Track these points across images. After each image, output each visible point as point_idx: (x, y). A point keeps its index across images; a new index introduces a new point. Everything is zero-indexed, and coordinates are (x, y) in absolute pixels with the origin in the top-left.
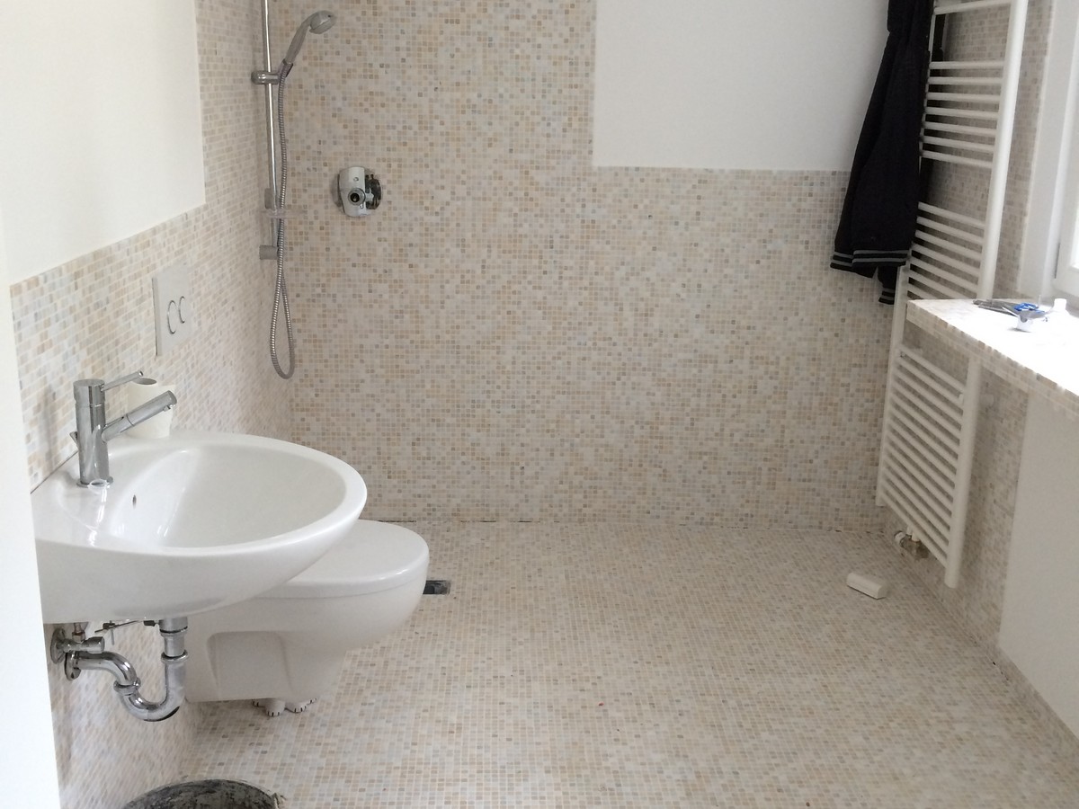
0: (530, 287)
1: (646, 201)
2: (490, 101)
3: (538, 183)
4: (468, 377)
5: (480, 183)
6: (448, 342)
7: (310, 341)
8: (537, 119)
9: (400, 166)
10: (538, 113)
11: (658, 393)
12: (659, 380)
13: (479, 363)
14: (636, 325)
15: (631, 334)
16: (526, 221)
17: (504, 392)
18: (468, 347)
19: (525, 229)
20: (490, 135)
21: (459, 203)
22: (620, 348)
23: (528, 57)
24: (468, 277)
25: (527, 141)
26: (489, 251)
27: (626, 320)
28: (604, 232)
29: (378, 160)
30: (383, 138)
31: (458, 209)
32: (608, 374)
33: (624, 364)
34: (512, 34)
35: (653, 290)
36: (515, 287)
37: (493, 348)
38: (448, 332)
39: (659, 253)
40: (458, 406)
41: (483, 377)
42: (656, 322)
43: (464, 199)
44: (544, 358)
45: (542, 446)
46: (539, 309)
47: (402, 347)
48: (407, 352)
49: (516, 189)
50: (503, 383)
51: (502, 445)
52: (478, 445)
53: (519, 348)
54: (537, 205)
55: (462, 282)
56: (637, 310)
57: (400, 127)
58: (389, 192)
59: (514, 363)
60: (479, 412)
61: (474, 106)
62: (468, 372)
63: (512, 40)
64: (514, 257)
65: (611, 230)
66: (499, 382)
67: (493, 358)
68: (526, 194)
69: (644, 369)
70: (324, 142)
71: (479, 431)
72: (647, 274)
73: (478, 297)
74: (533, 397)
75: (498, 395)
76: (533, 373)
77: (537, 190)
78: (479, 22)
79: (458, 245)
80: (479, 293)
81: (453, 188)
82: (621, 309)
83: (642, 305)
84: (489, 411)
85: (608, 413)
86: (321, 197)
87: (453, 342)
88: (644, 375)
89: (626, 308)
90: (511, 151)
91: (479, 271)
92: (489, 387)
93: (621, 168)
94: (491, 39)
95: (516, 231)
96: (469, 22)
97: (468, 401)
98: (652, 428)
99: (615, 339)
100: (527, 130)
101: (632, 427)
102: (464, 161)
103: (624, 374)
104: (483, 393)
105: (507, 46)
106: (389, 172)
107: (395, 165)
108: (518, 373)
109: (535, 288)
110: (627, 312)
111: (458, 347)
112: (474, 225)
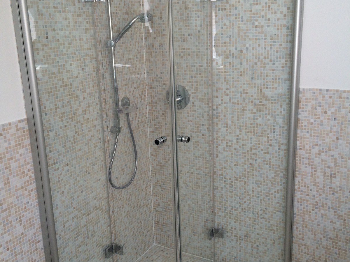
0: (262, 152)
1: (333, 110)
2: (242, 51)
3: (267, 97)
4: (230, 194)
5: (236, 95)
6: (220, 175)
7: (159, 166)
8: (267, 61)
9: (197, 85)
10: (268, 58)
11: (338, 223)
12: (339, 216)
13: (235, 188)
14: (324, 181)
15: (321, 186)
16: (260, 116)
17: (248, 205)
18: (230, 179)
19: (260, 121)
20: (242, 70)
21: (225, 105)
22: (314, 193)
23: (263, 26)
24: (230, 143)
25: (261, 73)
26: (240, 131)
27: (318, 177)
28: (305, 126)
29: (188, 82)
30: (189, 71)
31: (225, 108)
32: (307, 206)
33: (317, 202)
34: (254, 14)
35: (335, 162)
36: (254, 151)
37: (242, 181)
38: (220, 170)
39: (340, 142)
40: (225, 208)
41: (237, 196)
42: (337, 182)
43: (227, 103)
44: (270, 191)
45: (268, 237)
46: (267, 164)
47: (199, 174)
48: (201, 177)
49: (255, 99)
50: (248, 200)
51: (247, 232)
52: (235, 229)
53: (256, 183)
54: (266, 108)
55: (227, 146)
56: (325, 173)
57: (197, 66)
58: (193, 98)
59: (253, 191)
60: (235, 212)
61: (233, 54)
62: (230, 192)
63: (254, 17)
64: (254, 135)
65: (310, 125)
66: (245, 199)
67: (242, 186)
68: (261, 102)
69: (329, 208)
70: (163, 73)
71: (235, 222)
72: (332, 153)
73: (235, 154)
74: (264, 211)
75: (245, 206)
76: (264, 198)
77: (266, 100)
78: (236, 8)
79: (225, 127)
80: (235, 152)
81: (222, 97)
82: (315, 171)
83: (328, 171)
84: (240, 213)
85: (306, 227)
86: (162, 99)
87: (222, 175)
88: (329, 211)
89: (318, 170)
90: (252, 78)
91: (235, 141)
92: (240, 201)
93: (317, 90)
94: (242, 17)
95: (254, 122)
96: (230, 9)
97: (230, 206)
98: (333, 242)
99: (311, 187)
100: (261, 67)
101: (321, 239)
102: (227, 84)
103: (316, 208)
104: (237, 203)
105: (251, 21)
106: (192, 88)
107: (195, 84)
108: (256, 196)
109: (265, 153)
110: (318, 174)
111: (225, 178)
112: (233, 117)
